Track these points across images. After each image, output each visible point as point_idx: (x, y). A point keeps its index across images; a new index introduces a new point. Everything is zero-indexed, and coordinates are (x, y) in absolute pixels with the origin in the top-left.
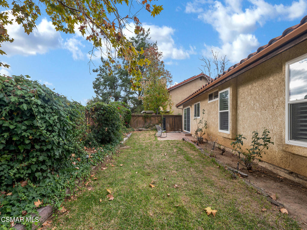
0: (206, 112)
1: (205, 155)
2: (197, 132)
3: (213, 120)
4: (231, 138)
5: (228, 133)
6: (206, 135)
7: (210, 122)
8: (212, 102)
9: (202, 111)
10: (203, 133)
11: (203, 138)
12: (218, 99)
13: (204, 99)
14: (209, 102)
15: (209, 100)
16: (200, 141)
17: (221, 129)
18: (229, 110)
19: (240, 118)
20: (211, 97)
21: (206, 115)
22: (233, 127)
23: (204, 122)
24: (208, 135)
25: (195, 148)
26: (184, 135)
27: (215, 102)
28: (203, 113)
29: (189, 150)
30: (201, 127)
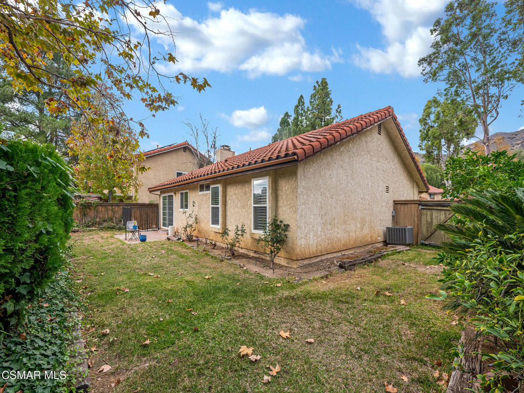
0: (196, 204)
1: (198, 251)
2: (185, 229)
3: (205, 214)
4: (221, 232)
5: (218, 227)
6: (196, 231)
7: (200, 216)
8: (203, 194)
9: (192, 203)
10: (193, 229)
11: (192, 235)
12: (210, 192)
13: (194, 189)
14: (200, 193)
15: (200, 191)
16: (190, 239)
17: (213, 224)
18: (220, 206)
19: (228, 213)
20: (202, 188)
21: (196, 209)
22: (223, 222)
23: (194, 217)
24: (199, 231)
25: (186, 246)
26: (164, 234)
27: (206, 194)
28: (193, 206)
29: (180, 249)
30: (190, 223)
